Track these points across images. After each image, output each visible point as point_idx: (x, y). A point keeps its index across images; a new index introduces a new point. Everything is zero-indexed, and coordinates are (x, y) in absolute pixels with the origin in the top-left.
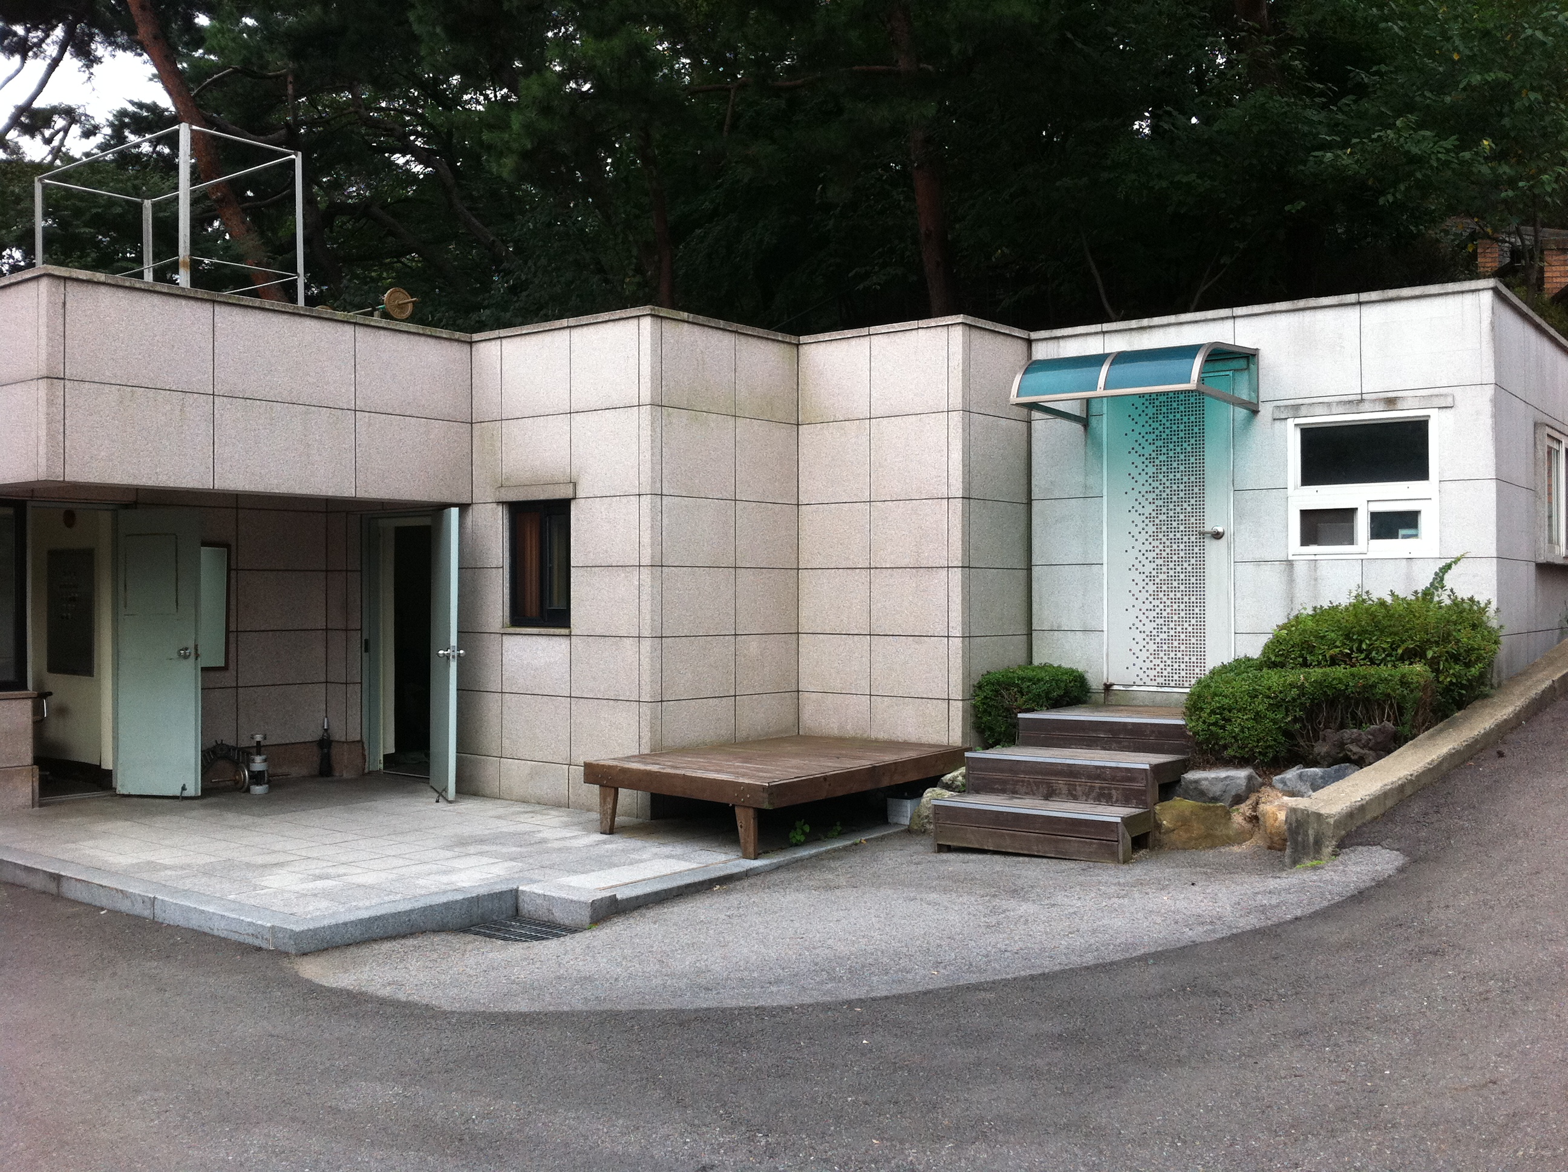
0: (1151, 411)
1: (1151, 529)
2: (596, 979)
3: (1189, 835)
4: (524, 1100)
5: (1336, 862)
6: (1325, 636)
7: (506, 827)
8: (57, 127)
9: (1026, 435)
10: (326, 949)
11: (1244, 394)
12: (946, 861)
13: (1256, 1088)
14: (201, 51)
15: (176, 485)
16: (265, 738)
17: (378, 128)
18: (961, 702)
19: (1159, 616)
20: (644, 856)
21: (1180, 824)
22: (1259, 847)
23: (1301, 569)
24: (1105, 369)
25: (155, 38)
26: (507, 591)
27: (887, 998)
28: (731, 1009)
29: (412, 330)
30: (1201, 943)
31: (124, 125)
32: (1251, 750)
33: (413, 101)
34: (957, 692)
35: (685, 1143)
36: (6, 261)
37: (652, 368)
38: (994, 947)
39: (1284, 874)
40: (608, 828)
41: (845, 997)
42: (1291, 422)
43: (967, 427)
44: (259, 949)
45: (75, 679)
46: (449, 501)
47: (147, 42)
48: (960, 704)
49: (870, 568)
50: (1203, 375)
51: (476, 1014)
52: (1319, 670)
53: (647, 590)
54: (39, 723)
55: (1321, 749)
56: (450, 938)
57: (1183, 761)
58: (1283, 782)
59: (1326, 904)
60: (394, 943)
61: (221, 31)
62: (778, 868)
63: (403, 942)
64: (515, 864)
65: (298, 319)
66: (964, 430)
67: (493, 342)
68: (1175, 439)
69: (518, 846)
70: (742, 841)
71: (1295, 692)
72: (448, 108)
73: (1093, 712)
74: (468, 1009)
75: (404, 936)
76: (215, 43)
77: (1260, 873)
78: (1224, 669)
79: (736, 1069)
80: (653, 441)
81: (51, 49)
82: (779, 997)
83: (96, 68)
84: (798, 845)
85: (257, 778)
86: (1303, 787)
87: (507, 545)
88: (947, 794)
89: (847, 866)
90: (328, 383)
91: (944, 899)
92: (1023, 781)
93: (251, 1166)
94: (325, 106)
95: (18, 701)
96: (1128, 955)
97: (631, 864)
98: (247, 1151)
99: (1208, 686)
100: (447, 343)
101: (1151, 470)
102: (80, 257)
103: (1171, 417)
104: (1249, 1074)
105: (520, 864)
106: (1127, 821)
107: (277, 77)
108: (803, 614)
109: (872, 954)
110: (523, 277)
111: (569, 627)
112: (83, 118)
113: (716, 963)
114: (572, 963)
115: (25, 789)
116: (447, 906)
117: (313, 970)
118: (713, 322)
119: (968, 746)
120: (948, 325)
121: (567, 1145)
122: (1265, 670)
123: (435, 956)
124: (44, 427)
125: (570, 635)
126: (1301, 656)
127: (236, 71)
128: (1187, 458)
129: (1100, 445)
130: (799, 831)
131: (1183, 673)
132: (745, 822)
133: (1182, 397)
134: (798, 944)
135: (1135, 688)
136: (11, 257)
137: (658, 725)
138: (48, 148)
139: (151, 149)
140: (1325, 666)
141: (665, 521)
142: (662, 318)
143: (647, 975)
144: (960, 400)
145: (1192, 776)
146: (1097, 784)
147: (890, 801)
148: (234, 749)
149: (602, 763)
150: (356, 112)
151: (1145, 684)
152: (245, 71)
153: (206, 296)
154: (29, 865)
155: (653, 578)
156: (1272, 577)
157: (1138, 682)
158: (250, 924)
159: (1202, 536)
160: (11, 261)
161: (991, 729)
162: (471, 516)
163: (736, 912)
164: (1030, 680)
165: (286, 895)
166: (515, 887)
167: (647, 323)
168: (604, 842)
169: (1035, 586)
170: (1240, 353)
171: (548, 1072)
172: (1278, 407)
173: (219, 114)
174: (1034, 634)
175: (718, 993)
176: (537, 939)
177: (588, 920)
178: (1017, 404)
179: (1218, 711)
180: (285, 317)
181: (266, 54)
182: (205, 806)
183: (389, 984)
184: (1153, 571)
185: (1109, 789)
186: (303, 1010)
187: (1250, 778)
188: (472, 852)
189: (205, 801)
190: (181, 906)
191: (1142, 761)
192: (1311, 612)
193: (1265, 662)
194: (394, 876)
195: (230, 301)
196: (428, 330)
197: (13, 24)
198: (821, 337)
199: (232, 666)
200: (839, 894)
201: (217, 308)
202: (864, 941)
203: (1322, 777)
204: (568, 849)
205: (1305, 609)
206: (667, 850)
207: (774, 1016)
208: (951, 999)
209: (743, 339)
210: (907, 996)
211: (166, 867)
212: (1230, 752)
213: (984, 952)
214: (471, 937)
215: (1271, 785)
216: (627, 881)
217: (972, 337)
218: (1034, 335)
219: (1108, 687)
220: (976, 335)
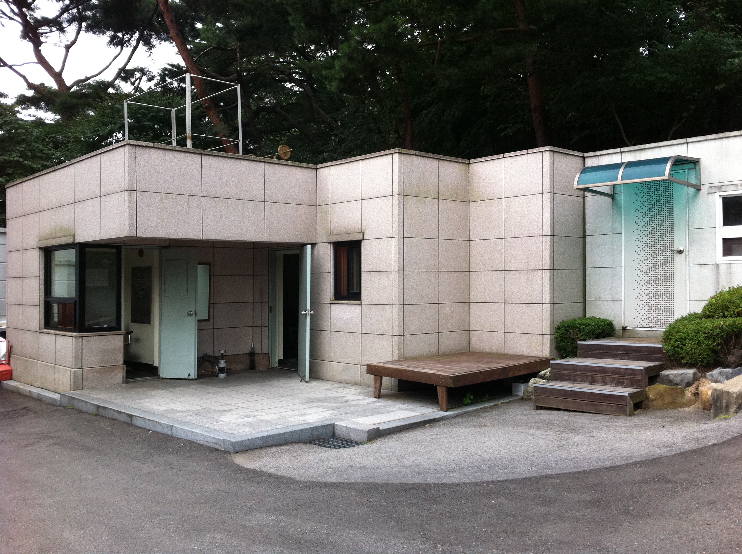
0: (646, 190)
1: (646, 249)
2: (368, 468)
3: (662, 402)
4: (330, 524)
5: (736, 416)
6: (734, 302)
7: (331, 394)
8: (136, 77)
9: (582, 204)
10: (247, 450)
11: (693, 181)
12: (540, 414)
13: (686, 530)
14: (199, 40)
15: (186, 238)
16: (225, 352)
17: (279, 71)
18: (549, 336)
19: (651, 292)
20: (394, 409)
21: (658, 397)
22: (698, 408)
23: (723, 268)
24: (621, 170)
25: (177, 35)
26: (333, 283)
27: (506, 481)
28: (430, 484)
29: (290, 164)
30: (665, 456)
31: (165, 75)
32: (696, 359)
33: (294, 58)
34: (547, 331)
35: (404, 548)
36: (114, 138)
37: (399, 177)
38: (561, 457)
39: (710, 422)
40: (377, 396)
41: (485, 480)
42: (717, 194)
43: (552, 201)
44: (217, 450)
45: (143, 325)
46: (306, 242)
47: (174, 37)
48: (549, 337)
49: (504, 271)
50: (672, 172)
51: (312, 483)
52: (730, 319)
53: (396, 282)
54: (127, 346)
55: (731, 359)
56: (302, 446)
57: (661, 365)
58: (712, 376)
59: (729, 437)
60: (277, 448)
61: (207, 30)
62: (457, 416)
63: (281, 447)
64: (334, 411)
65: (239, 161)
66: (551, 202)
67: (326, 168)
68: (658, 204)
69: (336, 403)
70: (440, 403)
71: (718, 330)
72: (309, 60)
73: (616, 341)
74: (308, 480)
75: (282, 445)
76: (204, 35)
77: (698, 421)
78: (683, 319)
79: (430, 513)
80: (399, 212)
81: (133, 43)
82: (454, 478)
83: (153, 50)
84: (467, 405)
85: (222, 370)
86: (720, 378)
87: (333, 262)
88: (542, 381)
89: (491, 416)
90: (252, 190)
91: (538, 432)
92: (579, 375)
93: (204, 552)
94: (254, 62)
95: (117, 336)
96: (627, 462)
97: (387, 413)
98: (203, 545)
99: (674, 328)
100: (306, 169)
101: (646, 219)
102: (146, 135)
103: (656, 193)
104: (684, 523)
105: (336, 412)
106: (631, 395)
107: (232, 50)
108: (472, 293)
109: (500, 459)
110: (343, 137)
111: (360, 300)
112: (148, 73)
113: (424, 461)
114: (357, 459)
115: (119, 375)
116: (302, 431)
117: (241, 460)
118: (428, 155)
119: (553, 357)
120: (542, 151)
121: (348, 547)
122: (703, 319)
123: (295, 454)
124: (128, 212)
125: (361, 304)
126: (722, 312)
127: (214, 48)
128: (665, 213)
129: (621, 207)
130: (468, 398)
131: (663, 321)
132: (442, 393)
133: (662, 183)
134: (465, 453)
135: (638, 329)
136: (116, 136)
137: (401, 346)
138: (133, 87)
139: (177, 85)
140: (734, 317)
141: (405, 250)
142: (403, 154)
143: (392, 466)
144: (549, 187)
145: (665, 372)
146: (617, 377)
147: (513, 384)
148: (212, 357)
149: (375, 364)
150: (268, 64)
151: (643, 327)
152: (218, 48)
153: (198, 152)
154: (119, 410)
155: (399, 277)
156: (708, 273)
157: (640, 326)
158: (214, 438)
159: (672, 252)
160: (116, 138)
161: (565, 349)
162: (317, 248)
163: (435, 437)
164: (584, 325)
165: (231, 425)
166: (333, 423)
167: (396, 156)
168: (376, 402)
169: (587, 278)
170: (691, 161)
171: (343, 511)
172: (711, 187)
173: (207, 68)
174: (587, 302)
175: (425, 476)
176: (343, 447)
177: (366, 439)
178: (577, 189)
179: (679, 340)
180: (233, 160)
181: (227, 40)
182: (198, 383)
183: (274, 467)
184: (647, 270)
185: (623, 379)
186: (234, 479)
187: (695, 374)
188: (315, 406)
189: (199, 381)
190: (184, 430)
191: (639, 365)
192: (728, 290)
193: (704, 315)
194: (279, 417)
195: (209, 154)
196: (297, 164)
197: (117, 33)
198: (480, 159)
199: (211, 320)
200: (485, 429)
201: (203, 157)
202: (496, 452)
203: (732, 373)
204: (359, 405)
205: (725, 288)
206: (405, 406)
207: (450, 488)
208: (537, 482)
209: (442, 162)
210: (515, 480)
211: (179, 411)
212: (685, 361)
213: (556, 459)
214: (312, 446)
215: (705, 377)
216: (385, 421)
217: (555, 156)
218: (586, 155)
219: (624, 328)
220: (556, 155)
